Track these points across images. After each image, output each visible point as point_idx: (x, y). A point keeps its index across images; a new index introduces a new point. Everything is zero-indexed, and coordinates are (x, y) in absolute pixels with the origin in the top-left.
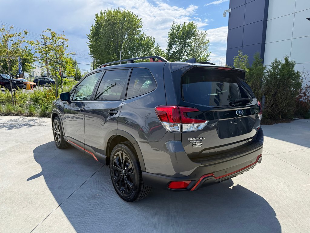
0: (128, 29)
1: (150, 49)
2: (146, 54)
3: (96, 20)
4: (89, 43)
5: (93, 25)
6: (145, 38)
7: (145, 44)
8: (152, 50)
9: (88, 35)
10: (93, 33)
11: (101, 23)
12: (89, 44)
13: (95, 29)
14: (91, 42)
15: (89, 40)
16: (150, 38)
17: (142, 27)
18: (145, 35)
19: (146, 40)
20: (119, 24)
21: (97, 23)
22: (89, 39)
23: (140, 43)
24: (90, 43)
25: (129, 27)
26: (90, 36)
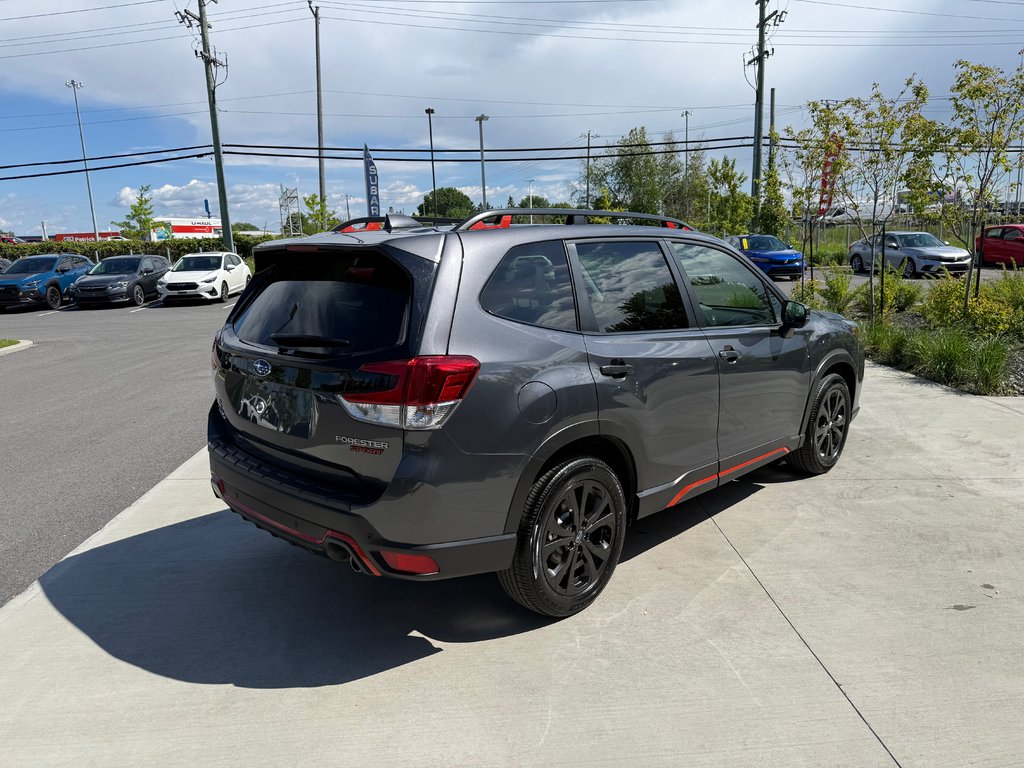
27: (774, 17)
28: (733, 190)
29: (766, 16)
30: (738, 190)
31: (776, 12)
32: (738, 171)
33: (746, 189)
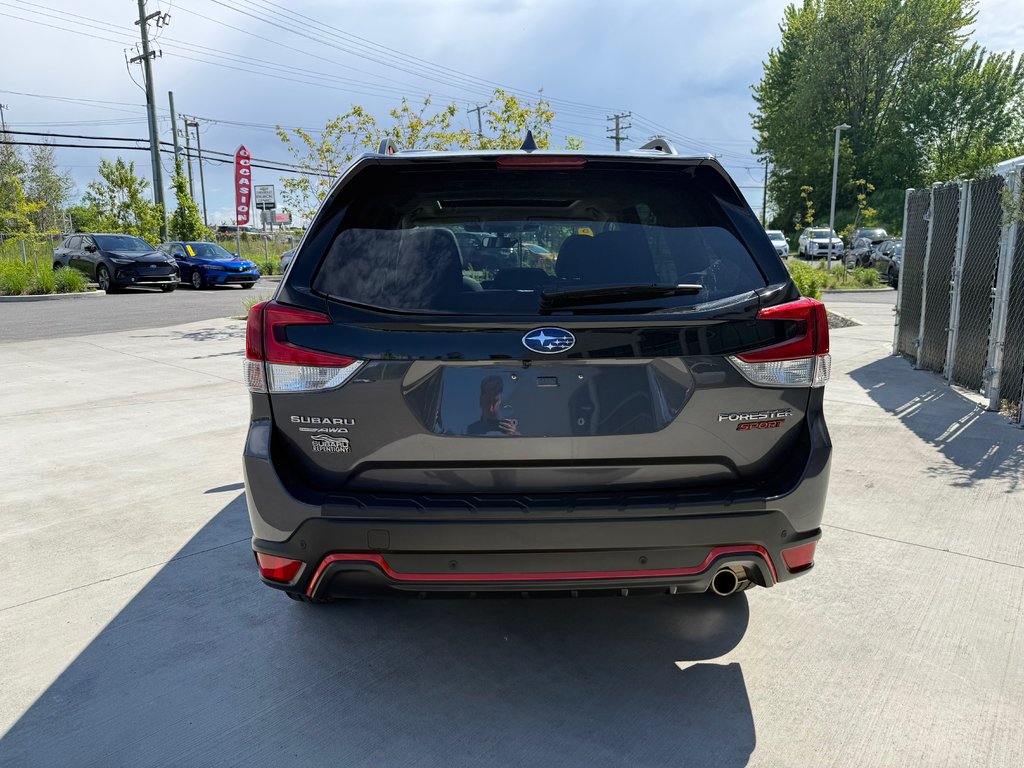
0: (907, 39)
1: (1001, 101)
2: (977, 125)
3: (786, 28)
4: (758, 113)
5: (775, 51)
6: (980, 61)
7: (975, 85)
8: (1009, 105)
9: (757, 84)
10: (772, 78)
11: (802, 37)
12: (758, 117)
13: (781, 60)
14: (764, 107)
15: (759, 105)
16: (1004, 58)
17: (969, 21)
18: (983, 52)
19: (985, 70)
20: (872, 27)
21: (788, 38)
22: (758, 100)
23: (956, 86)
24: (760, 114)
25: (914, 31)
26: (762, 89)
27: (156, 18)
28: (133, 195)
29: (147, 15)
30: (139, 196)
31: (159, 13)
32: (137, 175)
33: (147, 194)
